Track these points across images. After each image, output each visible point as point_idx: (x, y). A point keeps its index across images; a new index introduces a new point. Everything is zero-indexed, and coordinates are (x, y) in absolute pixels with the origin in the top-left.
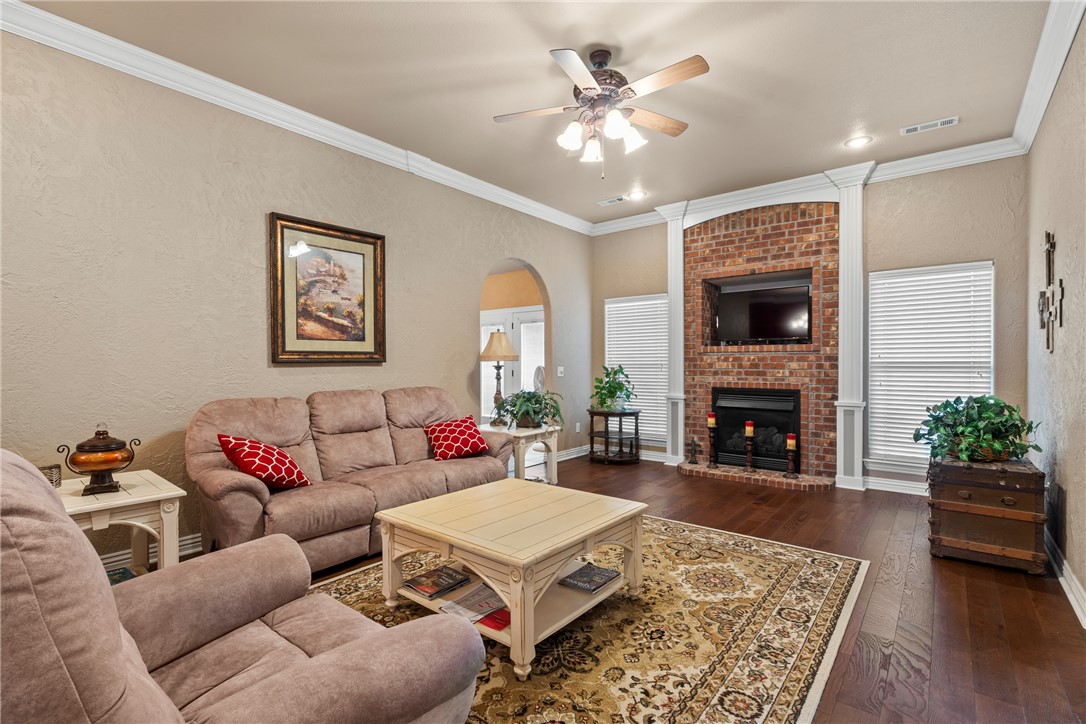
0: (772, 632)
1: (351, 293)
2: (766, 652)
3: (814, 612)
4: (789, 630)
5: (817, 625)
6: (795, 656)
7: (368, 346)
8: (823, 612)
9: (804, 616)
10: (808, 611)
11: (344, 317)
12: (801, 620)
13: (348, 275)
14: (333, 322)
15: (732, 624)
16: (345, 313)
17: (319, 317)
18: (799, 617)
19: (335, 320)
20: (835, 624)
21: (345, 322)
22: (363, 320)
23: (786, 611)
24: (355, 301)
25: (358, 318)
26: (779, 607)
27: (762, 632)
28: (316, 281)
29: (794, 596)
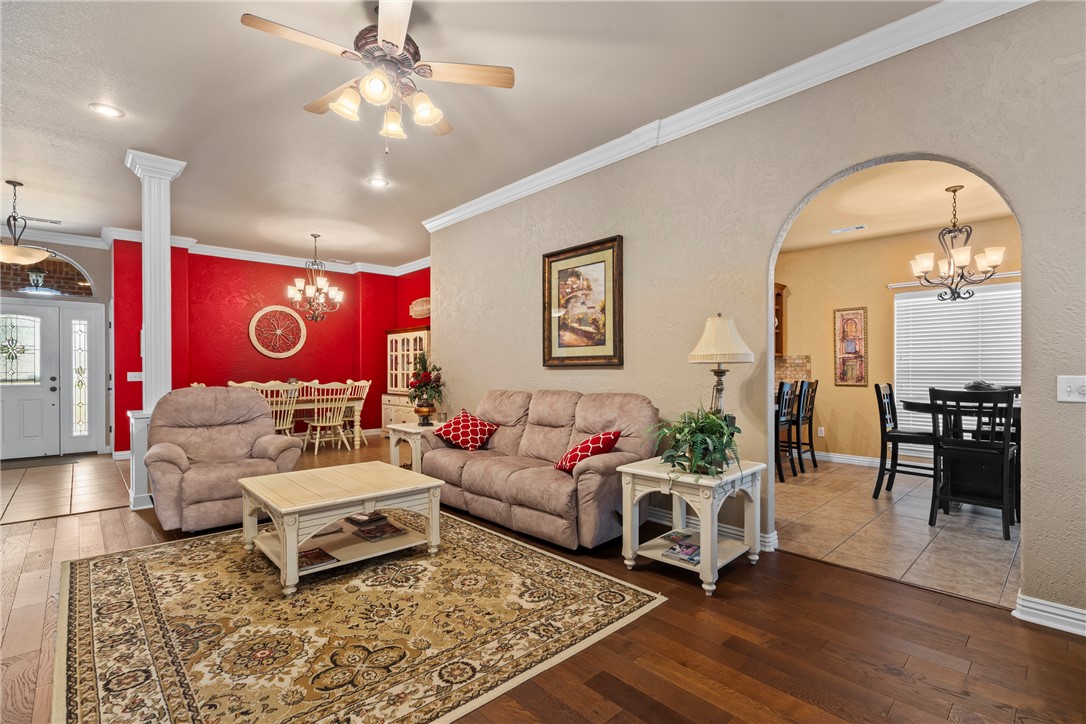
0: (136, 653)
1: (595, 301)
2: (127, 637)
3: (106, 700)
4: (120, 665)
5: (92, 688)
6: (96, 650)
7: (608, 350)
8: (94, 709)
9: (115, 688)
10: (115, 697)
11: (590, 325)
12: (114, 681)
13: (593, 286)
14: (581, 330)
15: (179, 634)
16: (590, 321)
17: (573, 328)
18: (119, 683)
19: (583, 328)
20: (68, 704)
21: (590, 329)
22: (604, 325)
23: (141, 679)
24: (598, 308)
25: (601, 323)
26: (154, 676)
27: (146, 647)
28: (571, 298)
29: (149, 703)
